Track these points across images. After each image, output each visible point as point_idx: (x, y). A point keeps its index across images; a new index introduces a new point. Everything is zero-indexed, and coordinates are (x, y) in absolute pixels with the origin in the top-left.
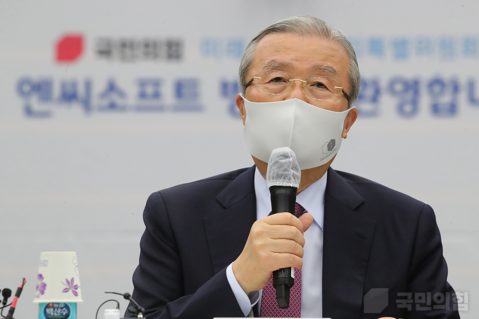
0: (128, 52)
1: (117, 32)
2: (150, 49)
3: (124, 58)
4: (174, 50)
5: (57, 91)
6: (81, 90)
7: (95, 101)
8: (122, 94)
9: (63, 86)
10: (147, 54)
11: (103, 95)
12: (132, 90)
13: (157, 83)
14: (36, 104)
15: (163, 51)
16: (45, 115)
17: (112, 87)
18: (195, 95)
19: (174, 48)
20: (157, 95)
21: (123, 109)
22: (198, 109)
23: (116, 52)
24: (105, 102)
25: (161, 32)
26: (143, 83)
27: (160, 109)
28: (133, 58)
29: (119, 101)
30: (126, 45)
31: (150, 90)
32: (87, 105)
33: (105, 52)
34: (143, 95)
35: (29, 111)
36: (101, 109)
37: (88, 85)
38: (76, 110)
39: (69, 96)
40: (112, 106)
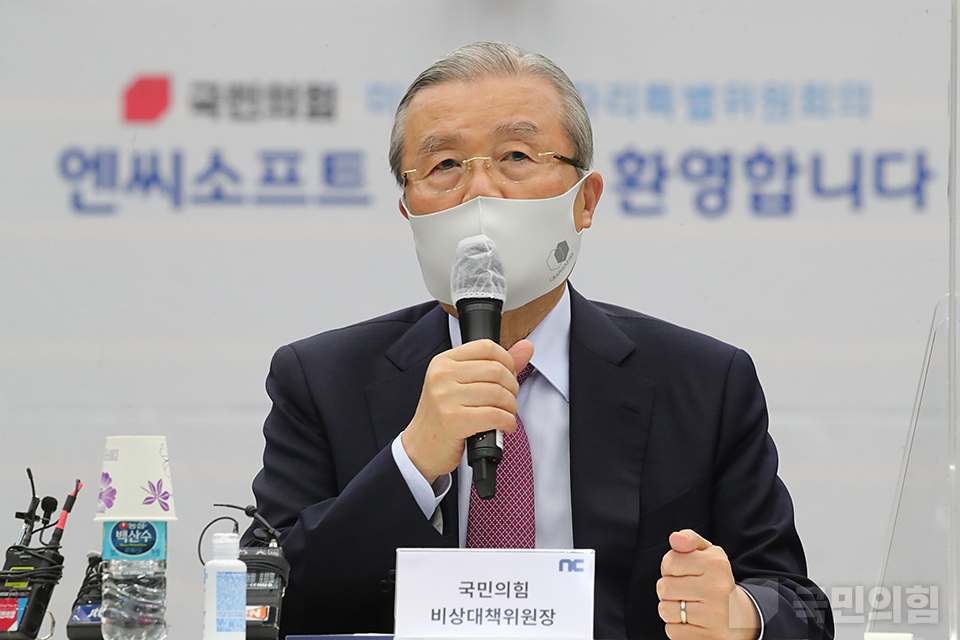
0: (245, 107)
1: (225, 75)
2: (281, 99)
3: (236, 116)
4: (321, 103)
5: (125, 171)
6: (166, 169)
7: (189, 188)
8: (234, 177)
9: (137, 161)
10: (276, 111)
11: (202, 178)
12: (251, 170)
13: (293, 158)
14: (91, 194)
15: (303, 105)
16: (106, 210)
17: (217, 164)
18: (357, 180)
19: (322, 100)
20: (292, 179)
21: (237, 200)
22: (363, 201)
23: (224, 108)
24: (206, 189)
25: (300, 73)
26: (268, 158)
27: (300, 201)
28: (253, 116)
29: (229, 188)
30: (239, 93)
31: (281, 169)
32: (176, 195)
33: (206, 105)
34: (269, 178)
35: (78, 204)
36: (199, 200)
37: (177, 160)
38: (157, 201)
39: (146, 179)
40: (218, 196)
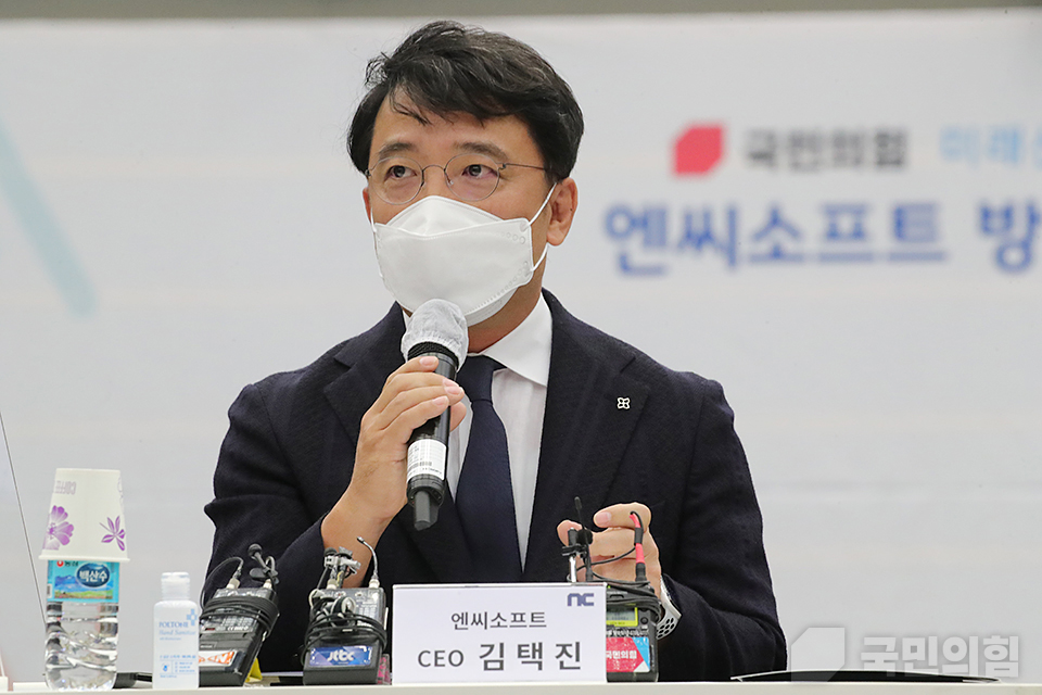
0: (806, 157)
1: (785, 121)
2: (846, 147)
3: (796, 166)
4: (889, 150)
5: (675, 229)
6: (719, 226)
7: (745, 246)
8: (794, 233)
9: (688, 218)
10: (840, 160)
11: (759, 235)
12: (812, 225)
13: (859, 211)
14: (639, 254)
15: (870, 153)
16: (656, 271)
17: (775, 220)
18: (931, 234)
19: (891, 146)
20: (858, 234)
21: (798, 258)
22: (938, 257)
23: (783, 158)
24: (764, 247)
25: (866, 117)
26: (832, 211)
27: (867, 258)
28: (815, 166)
29: (789, 246)
30: (798, 142)
31: (846, 224)
32: (731, 254)
33: (763, 156)
34: (833, 234)
35: (625, 266)
36: (756, 259)
37: (732, 216)
38: (711, 260)
39: (698, 238)
40: (777, 254)
